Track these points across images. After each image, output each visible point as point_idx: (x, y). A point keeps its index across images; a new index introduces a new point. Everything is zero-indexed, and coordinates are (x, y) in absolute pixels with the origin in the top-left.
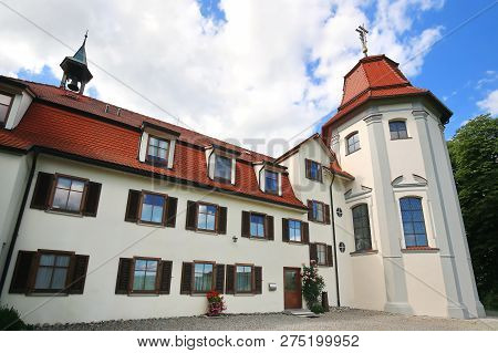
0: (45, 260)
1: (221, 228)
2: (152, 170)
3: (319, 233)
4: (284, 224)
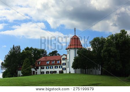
0: (42, 72)
2: (48, 65)
3: (64, 67)
4: (59, 66)
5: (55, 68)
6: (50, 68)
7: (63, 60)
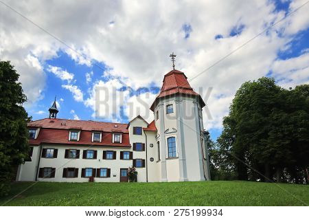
0: (46, 170)
1: (95, 157)
3: (138, 155)
4: (122, 154)
5: (104, 157)
6: (85, 157)
7: (134, 133)
